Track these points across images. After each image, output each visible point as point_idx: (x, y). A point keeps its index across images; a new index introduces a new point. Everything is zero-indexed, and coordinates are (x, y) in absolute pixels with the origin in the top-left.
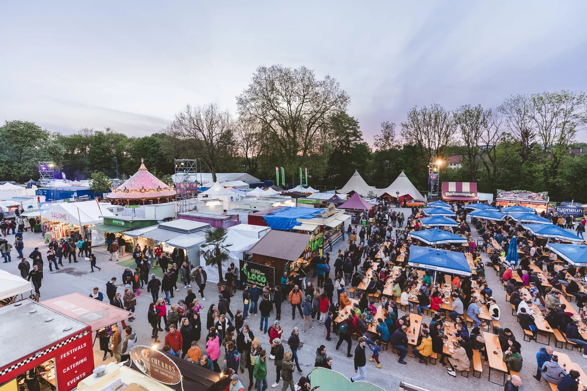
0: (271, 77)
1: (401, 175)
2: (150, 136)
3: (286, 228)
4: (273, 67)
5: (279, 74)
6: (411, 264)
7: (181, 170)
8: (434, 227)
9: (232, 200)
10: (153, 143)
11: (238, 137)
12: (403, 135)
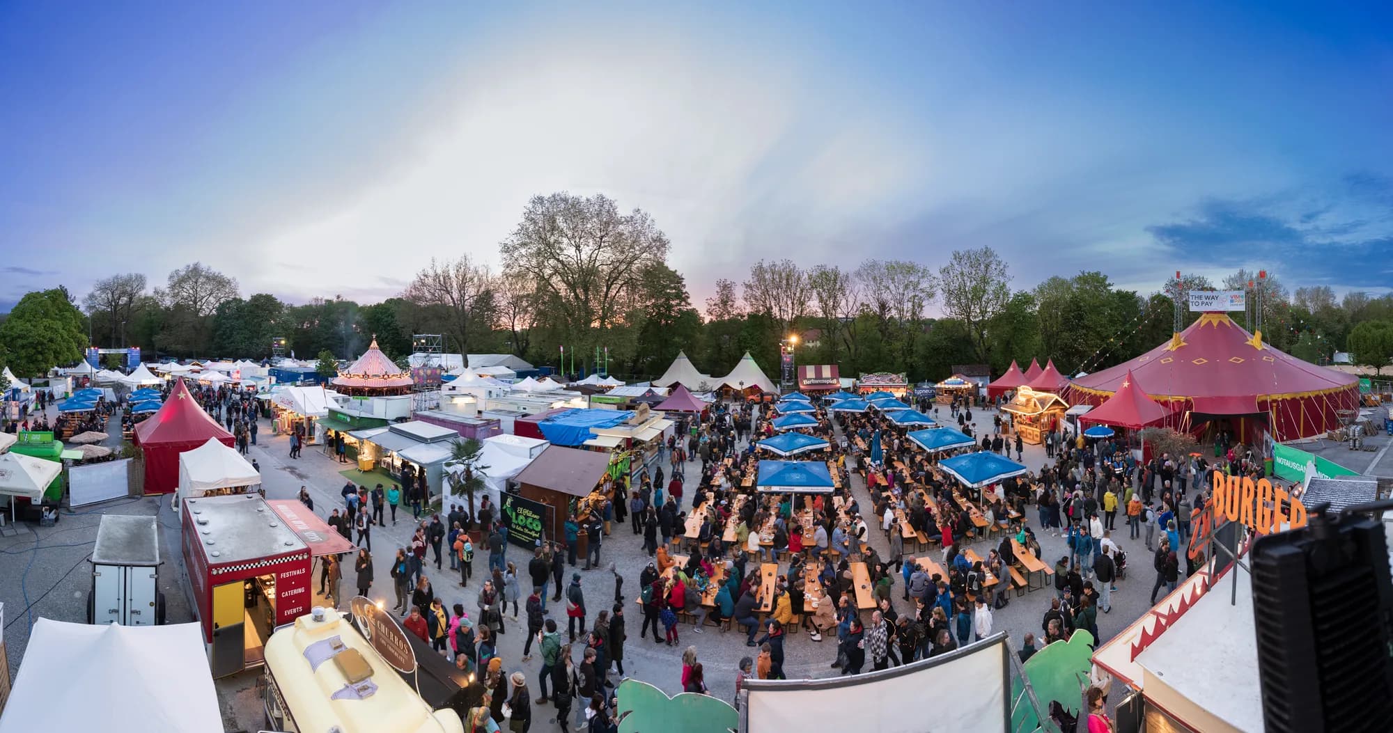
0: (550, 210)
1: (745, 356)
2: (383, 302)
3: (574, 442)
4: (554, 196)
5: (563, 206)
6: (760, 489)
7: (420, 350)
8: (789, 430)
9: (490, 396)
10: (386, 313)
11: (501, 300)
12: (746, 299)
